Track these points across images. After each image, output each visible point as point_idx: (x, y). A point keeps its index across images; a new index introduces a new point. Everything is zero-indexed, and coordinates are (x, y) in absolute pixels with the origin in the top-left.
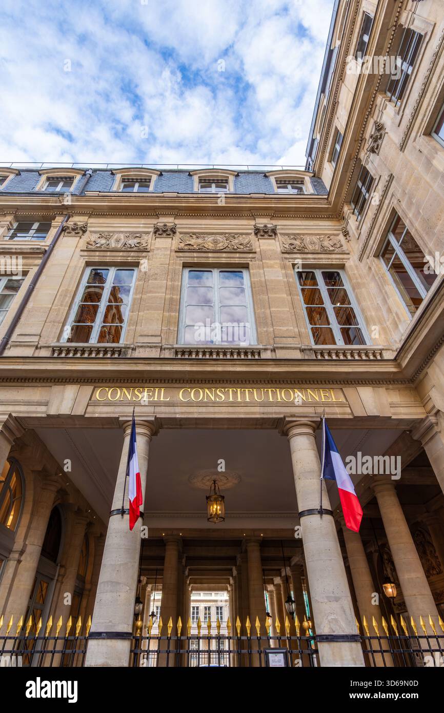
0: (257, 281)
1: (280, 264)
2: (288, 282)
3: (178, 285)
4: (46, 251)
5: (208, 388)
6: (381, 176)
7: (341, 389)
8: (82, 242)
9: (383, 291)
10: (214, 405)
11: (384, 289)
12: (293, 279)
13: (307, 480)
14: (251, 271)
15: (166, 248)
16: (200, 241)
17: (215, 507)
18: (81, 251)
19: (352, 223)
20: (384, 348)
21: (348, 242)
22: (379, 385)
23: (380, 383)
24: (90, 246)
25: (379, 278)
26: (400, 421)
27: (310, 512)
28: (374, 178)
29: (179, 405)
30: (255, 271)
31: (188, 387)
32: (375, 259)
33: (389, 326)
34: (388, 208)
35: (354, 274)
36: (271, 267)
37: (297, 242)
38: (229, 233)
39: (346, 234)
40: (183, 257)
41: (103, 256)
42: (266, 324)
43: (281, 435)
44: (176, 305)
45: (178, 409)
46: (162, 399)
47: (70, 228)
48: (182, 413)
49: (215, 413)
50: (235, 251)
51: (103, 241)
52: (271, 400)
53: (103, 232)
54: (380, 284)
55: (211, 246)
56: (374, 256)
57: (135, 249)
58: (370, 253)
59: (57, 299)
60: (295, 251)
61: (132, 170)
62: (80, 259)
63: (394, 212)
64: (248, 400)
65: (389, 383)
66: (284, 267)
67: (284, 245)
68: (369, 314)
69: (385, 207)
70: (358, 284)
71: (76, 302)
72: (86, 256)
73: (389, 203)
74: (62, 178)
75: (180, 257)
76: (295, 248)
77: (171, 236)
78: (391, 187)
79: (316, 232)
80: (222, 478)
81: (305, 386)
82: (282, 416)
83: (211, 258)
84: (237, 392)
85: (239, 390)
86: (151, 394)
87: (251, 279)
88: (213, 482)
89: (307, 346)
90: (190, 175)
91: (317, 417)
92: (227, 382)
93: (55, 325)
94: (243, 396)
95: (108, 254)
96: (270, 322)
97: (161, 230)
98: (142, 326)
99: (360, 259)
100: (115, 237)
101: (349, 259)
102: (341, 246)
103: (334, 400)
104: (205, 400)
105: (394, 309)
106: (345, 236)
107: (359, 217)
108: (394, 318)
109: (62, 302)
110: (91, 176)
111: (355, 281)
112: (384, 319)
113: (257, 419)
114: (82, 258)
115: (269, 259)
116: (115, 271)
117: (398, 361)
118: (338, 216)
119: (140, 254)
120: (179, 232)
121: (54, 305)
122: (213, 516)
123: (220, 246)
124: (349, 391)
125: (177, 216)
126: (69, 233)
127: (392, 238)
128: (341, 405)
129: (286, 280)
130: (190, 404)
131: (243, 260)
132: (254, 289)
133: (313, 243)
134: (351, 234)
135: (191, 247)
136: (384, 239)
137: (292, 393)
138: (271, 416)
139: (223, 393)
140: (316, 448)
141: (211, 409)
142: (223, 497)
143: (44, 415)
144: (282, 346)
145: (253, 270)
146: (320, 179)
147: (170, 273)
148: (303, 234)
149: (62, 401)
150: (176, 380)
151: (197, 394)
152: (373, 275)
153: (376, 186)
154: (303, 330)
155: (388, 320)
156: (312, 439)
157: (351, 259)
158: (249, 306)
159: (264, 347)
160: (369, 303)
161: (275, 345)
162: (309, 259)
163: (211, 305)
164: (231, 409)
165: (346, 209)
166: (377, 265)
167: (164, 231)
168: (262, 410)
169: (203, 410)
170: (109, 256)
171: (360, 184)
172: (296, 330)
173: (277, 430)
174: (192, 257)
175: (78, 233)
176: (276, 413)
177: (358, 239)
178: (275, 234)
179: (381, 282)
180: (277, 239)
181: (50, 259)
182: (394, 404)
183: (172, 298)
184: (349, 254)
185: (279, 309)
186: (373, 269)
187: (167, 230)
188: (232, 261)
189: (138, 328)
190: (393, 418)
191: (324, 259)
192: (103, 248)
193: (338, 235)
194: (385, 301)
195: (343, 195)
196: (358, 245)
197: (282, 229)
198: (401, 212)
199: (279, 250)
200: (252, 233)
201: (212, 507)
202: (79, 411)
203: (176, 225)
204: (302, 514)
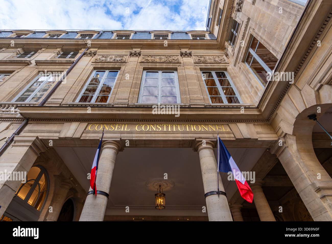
0: (181, 75)
1: (193, 68)
2: (198, 75)
3: (140, 77)
4: (74, 62)
5: (152, 124)
6: (243, 21)
7: (228, 125)
8: (93, 59)
9: (248, 77)
10: (155, 133)
11: (248, 76)
12: (200, 74)
13: (209, 174)
14: (178, 71)
15: (135, 61)
16: (153, 58)
17: (160, 200)
18: (92, 62)
19: (230, 49)
20: (251, 105)
21: (228, 59)
22: (249, 123)
23: (250, 122)
24: (96, 61)
25: (245, 72)
26: (263, 142)
27: (212, 193)
28: (240, 23)
29: (135, 133)
30: (180, 71)
31: (141, 123)
32: (243, 63)
33: (253, 95)
34: (248, 35)
35: (232, 72)
36: (189, 69)
37: (202, 59)
38: (168, 55)
39: (227, 55)
40: (144, 65)
41: (103, 65)
42: (186, 94)
43: (194, 151)
44: (138, 86)
45: (134, 135)
46: (126, 130)
47: (88, 53)
48: (136, 137)
49: (155, 137)
50: (170, 63)
51: (104, 59)
52: (188, 130)
53: (104, 55)
54: (246, 74)
55: (158, 60)
56: (242, 62)
57: (119, 62)
58: (240, 61)
59: (76, 83)
60: (201, 62)
61: (122, 31)
62: (91, 66)
63: (251, 36)
64: (174, 130)
65: (255, 121)
66: (195, 69)
67: (195, 60)
68: (241, 89)
69: (246, 35)
70: (234, 76)
71: (86, 85)
72: (94, 65)
73: (248, 32)
74: (88, 35)
75: (142, 65)
76: (201, 61)
77: (138, 56)
78: (249, 24)
79: (212, 55)
80: (164, 184)
81: (208, 123)
82: (194, 139)
83: (158, 66)
84: (168, 126)
85: (170, 125)
86: (120, 127)
87: (178, 74)
88: (159, 186)
89: (208, 104)
90: (150, 33)
91: (215, 139)
92: (163, 121)
93: (72, 95)
94: (172, 128)
95: (106, 64)
96: (187, 93)
97: (133, 54)
98: (119, 95)
99: (235, 65)
100: (110, 57)
101: (229, 66)
102: (225, 60)
103: (224, 130)
104: (150, 130)
105: (255, 85)
106: (226, 56)
107: (233, 46)
108: (255, 90)
109: (78, 84)
110: (102, 34)
111: (232, 75)
112: (250, 92)
113: (180, 141)
114: (92, 66)
115: (188, 66)
116: (108, 72)
117: (260, 108)
118: (222, 48)
119: (122, 64)
120: (142, 55)
121: (74, 86)
122: (159, 205)
123: (163, 60)
124: (233, 126)
125: (142, 48)
126: (87, 55)
127: (251, 51)
128: (228, 133)
129: (196, 74)
130: (141, 132)
131: (174, 66)
132: (179, 79)
133: (210, 59)
134: (229, 55)
135: (148, 61)
136: (247, 52)
137: (200, 127)
138: (187, 139)
139: (161, 127)
140: (214, 157)
141: (153, 135)
142: (164, 195)
143: (57, 138)
144: (194, 103)
145: (179, 70)
146: (213, 34)
147: (136, 72)
148: (205, 56)
149: (68, 130)
150: (134, 120)
151: (146, 128)
152: (242, 71)
153: (241, 27)
154: (206, 97)
155: (252, 92)
156: (212, 151)
157: (230, 66)
158: (177, 87)
159: (184, 105)
160: (241, 85)
161: (190, 103)
162: (208, 66)
163: (157, 86)
164: (164, 135)
165: (226, 44)
166: (244, 66)
167: (135, 54)
168: (182, 135)
169: (149, 135)
170: (106, 65)
171: (232, 30)
172: (202, 97)
173: (192, 149)
174: (148, 65)
175: (92, 55)
176: (190, 137)
177: (233, 56)
178: (191, 55)
179: (246, 73)
180: (192, 57)
181: (75, 66)
182: (258, 132)
183: (136, 83)
184: (229, 63)
185: (193, 87)
186: (242, 68)
187: (136, 54)
188: (169, 67)
189: (117, 96)
190: (259, 139)
191: (216, 66)
192: (103, 61)
193: (223, 56)
194: (249, 82)
195: (225, 37)
196: (233, 59)
197: (194, 53)
198: (255, 34)
199: (193, 62)
200: (179, 55)
201: (158, 200)
202: (77, 135)
203: (141, 52)
204: (206, 195)
